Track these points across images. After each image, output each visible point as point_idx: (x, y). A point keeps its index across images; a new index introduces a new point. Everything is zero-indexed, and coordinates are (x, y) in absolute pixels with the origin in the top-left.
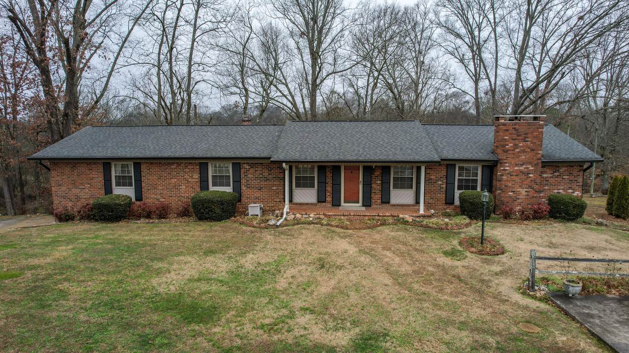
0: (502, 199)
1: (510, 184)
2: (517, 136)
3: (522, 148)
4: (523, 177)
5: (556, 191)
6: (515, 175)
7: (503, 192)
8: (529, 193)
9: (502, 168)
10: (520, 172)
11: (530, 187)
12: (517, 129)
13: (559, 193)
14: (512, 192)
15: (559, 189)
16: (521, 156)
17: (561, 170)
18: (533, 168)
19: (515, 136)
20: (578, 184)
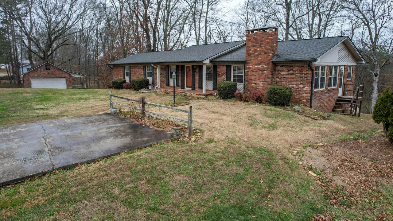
0: (249, 88)
1: (253, 78)
2: (256, 43)
3: (259, 52)
4: (260, 73)
5: (291, 86)
6: (256, 72)
7: (249, 83)
8: (264, 85)
9: (248, 67)
10: (259, 69)
11: (265, 80)
12: (256, 38)
13: (293, 87)
14: (254, 84)
15: (293, 84)
16: (259, 58)
17: (294, 69)
18: (266, 67)
19: (254, 44)
20: (307, 81)
